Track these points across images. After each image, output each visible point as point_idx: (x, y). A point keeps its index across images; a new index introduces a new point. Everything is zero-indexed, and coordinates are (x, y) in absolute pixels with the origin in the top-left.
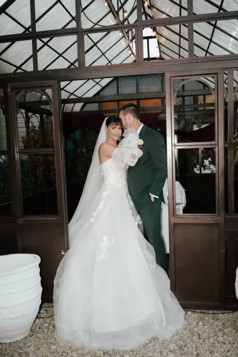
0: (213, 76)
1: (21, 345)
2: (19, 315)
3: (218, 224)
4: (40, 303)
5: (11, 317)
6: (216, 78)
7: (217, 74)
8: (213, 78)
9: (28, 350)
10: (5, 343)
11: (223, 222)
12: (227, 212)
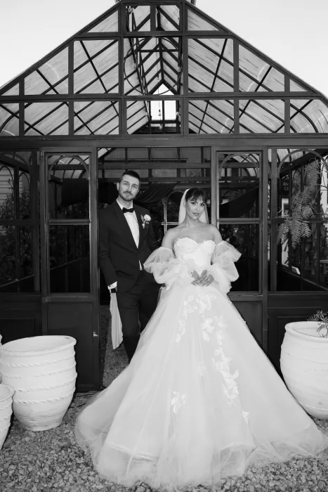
0: (258, 153)
1: (58, 432)
2: (58, 399)
3: (260, 302)
4: (74, 390)
5: (50, 400)
6: (261, 155)
7: (262, 151)
8: (258, 155)
9: (67, 436)
10: (39, 432)
11: (266, 300)
12: (269, 289)
